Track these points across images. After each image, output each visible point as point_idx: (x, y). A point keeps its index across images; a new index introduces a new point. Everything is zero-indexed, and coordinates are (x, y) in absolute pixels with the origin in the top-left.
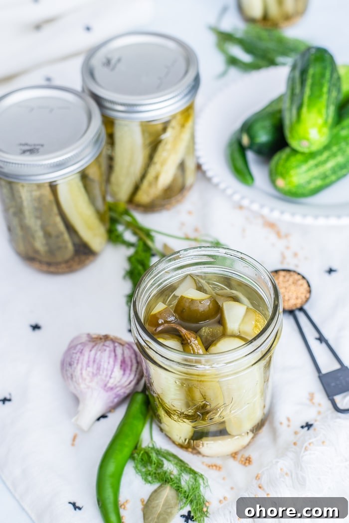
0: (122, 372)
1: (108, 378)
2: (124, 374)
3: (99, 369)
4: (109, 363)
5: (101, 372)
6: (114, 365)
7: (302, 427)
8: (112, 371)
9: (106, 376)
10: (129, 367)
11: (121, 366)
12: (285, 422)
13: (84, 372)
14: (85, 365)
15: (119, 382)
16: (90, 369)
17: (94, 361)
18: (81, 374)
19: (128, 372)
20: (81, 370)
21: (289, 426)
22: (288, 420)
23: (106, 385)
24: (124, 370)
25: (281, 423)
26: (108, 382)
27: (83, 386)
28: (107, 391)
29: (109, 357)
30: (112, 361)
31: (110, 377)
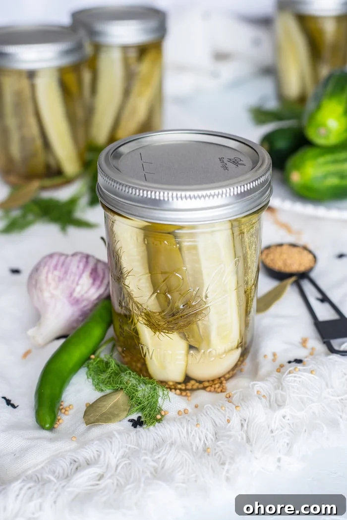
0: (91, 281)
1: (75, 285)
2: (93, 284)
3: (66, 273)
4: (78, 267)
5: (68, 277)
6: (83, 271)
7: (290, 362)
8: (80, 277)
9: (73, 282)
10: (101, 279)
11: (91, 273)
12: (270, 357)
13: (50, 276)
14: (52, 268)
15: (86, 292)
16: (57, 273)
17: (63, 265)
18: (47, 277)
19: (98, 283)
20: (47, 273)
21: (274, 360)
22: (274, 355)
23: (71, 294)
24: (94, 280)
25: (265, 356)
26: (74, 290)
27: (46, 294)
28: (72, 305)
29: (80, 261)
30: (81, 266)
31: (77, 284)
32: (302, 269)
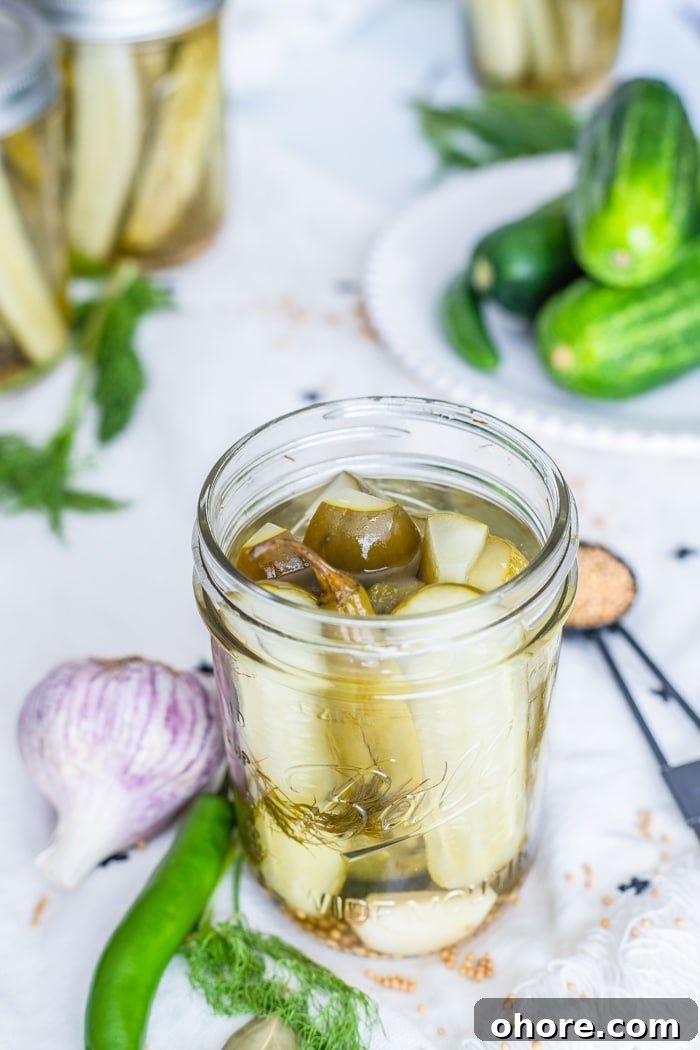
0: (167, 736)
1: (132, 750)
2: (173, 742)
3: (109, 724)
4: (136, 709)
5: (115, 733)
6: (150, 717)
7: (623, 888)
8: (144, 731)
9: (128, 743)
10: (187, 726)
11: (167, 719)
12: (579, 876)
13: (73, 732)
14: (75, 714)
15: (160, 762)
16: (88, 725)
17: (100, 705)
18: (66, 736)
19: (183, 737)
20: (67, 725)
21: (587, 884)
22: (587, 870)
23: (126, 770)
24: (175, 732)
25: (568, 877)
26: (132, 760)
27: (68, 772)
28: (129, 788)
29: (138, 695)
30: (143, 704)
31: (139, 748)
32: (608, 613)
